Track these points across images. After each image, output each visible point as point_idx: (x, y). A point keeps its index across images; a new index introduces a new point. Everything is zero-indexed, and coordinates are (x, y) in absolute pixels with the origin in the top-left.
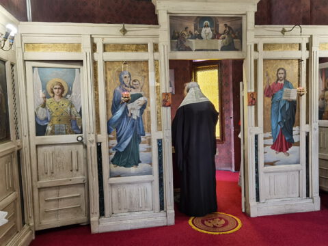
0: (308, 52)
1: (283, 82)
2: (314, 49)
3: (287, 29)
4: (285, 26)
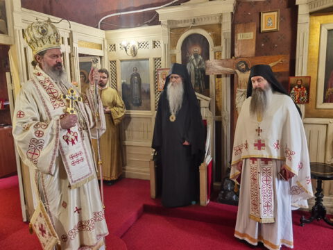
0: (69, 47)
2: (75, 45)
3: (52, 20)
4: (50, 16)
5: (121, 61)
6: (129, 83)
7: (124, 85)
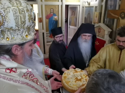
1: (53, 14)
2: (64, 2)
5: (86, 7)
6: (87, 17)
7: (85, 18)
